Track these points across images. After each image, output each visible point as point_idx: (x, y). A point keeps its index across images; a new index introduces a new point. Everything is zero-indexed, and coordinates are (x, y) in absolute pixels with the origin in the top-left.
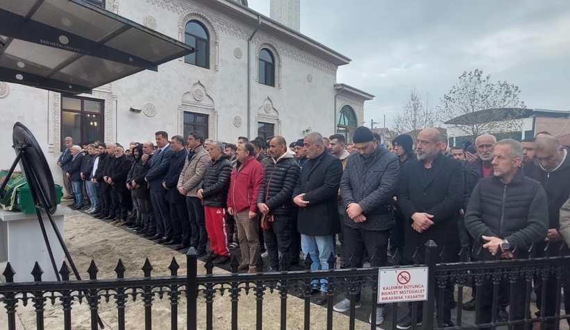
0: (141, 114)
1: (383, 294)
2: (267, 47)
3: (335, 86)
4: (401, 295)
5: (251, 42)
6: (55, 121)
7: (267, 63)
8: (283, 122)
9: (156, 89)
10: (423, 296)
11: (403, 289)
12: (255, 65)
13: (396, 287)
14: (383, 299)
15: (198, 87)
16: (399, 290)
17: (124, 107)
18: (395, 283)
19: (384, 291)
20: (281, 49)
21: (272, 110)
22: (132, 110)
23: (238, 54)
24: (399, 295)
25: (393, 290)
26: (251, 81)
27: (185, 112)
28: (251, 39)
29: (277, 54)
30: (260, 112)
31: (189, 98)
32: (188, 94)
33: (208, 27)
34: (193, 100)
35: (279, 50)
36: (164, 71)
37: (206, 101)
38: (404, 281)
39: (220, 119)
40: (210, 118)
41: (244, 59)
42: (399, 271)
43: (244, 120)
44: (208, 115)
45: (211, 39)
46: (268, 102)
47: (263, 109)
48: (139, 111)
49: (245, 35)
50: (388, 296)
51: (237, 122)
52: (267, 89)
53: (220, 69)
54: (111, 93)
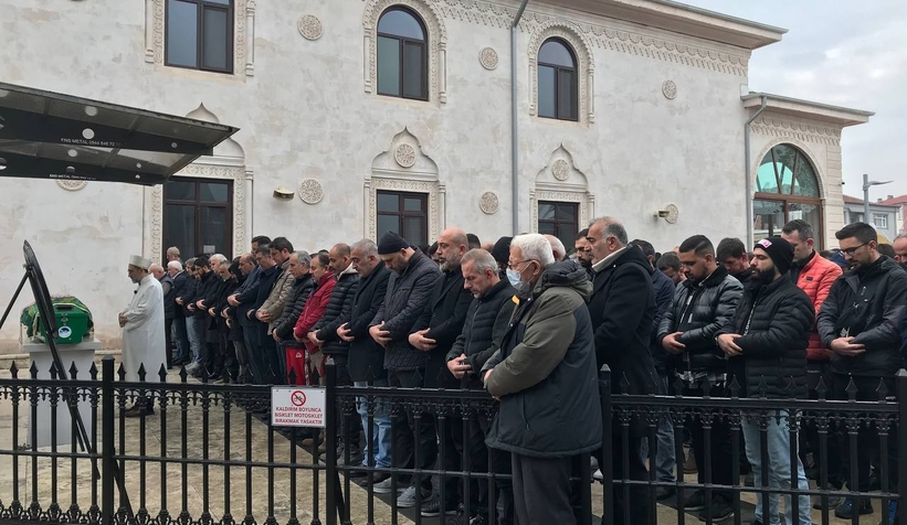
0: (295, 201)
1: (276, 415)
2: (559, 34)
3: (744, 100)
4: (296, 418)
5: (517, 30)
6: (154, 222)
7: (559, 70)
8: (598, 200)
9: (322, 152)
10: (320, 421)
11: (298, 412)
12: (528, 79)
13: (291, 409)
14: (277, 421)
15: (404, 140)
16: (294, 412)
17: (264, 190)
18: (290, 405)
19: (278, 412)
20: (591, 34)
21: (571, 173)
22: (278, 195)
23: (488, 60)
24: (293, 418)
25: (287, 412)
26: (520, 115)
27: (379, 191)
28: (515, 24)
29: (583, 45)
30: (542, 179)
31: (387, 165)
32: (385, 157)
33: (425, 16)
34: (394, 167)
35: (587, 37)
36: (337, 117)
37: (421, 167)
38: (298, 402)
39: (451, 200)
40: (430, 198)
41: (503, 69)
42: (293, 390)
43: (504, 199)
44: (427, 194)
45: (431, 38)
46: (561, 157)
47: (548, 172)
48: (289, 196)
49: (505, 16)
50: (282, 418)
51: (488, 205)
52: (561, 129)
53: (450, 99)
54: (244, 167)
